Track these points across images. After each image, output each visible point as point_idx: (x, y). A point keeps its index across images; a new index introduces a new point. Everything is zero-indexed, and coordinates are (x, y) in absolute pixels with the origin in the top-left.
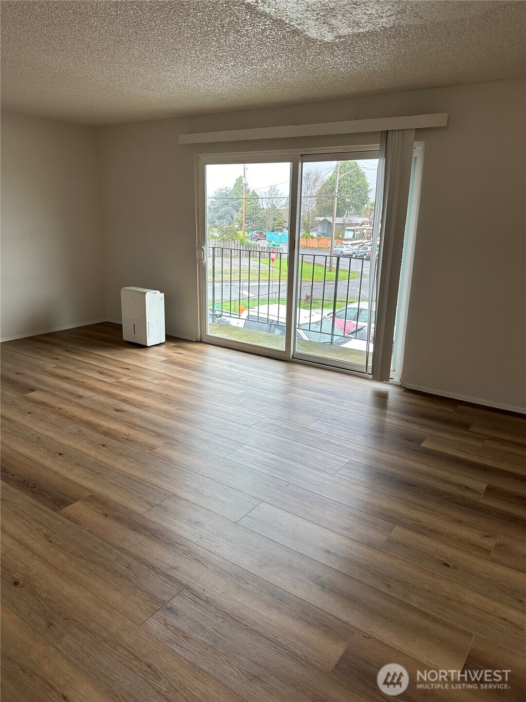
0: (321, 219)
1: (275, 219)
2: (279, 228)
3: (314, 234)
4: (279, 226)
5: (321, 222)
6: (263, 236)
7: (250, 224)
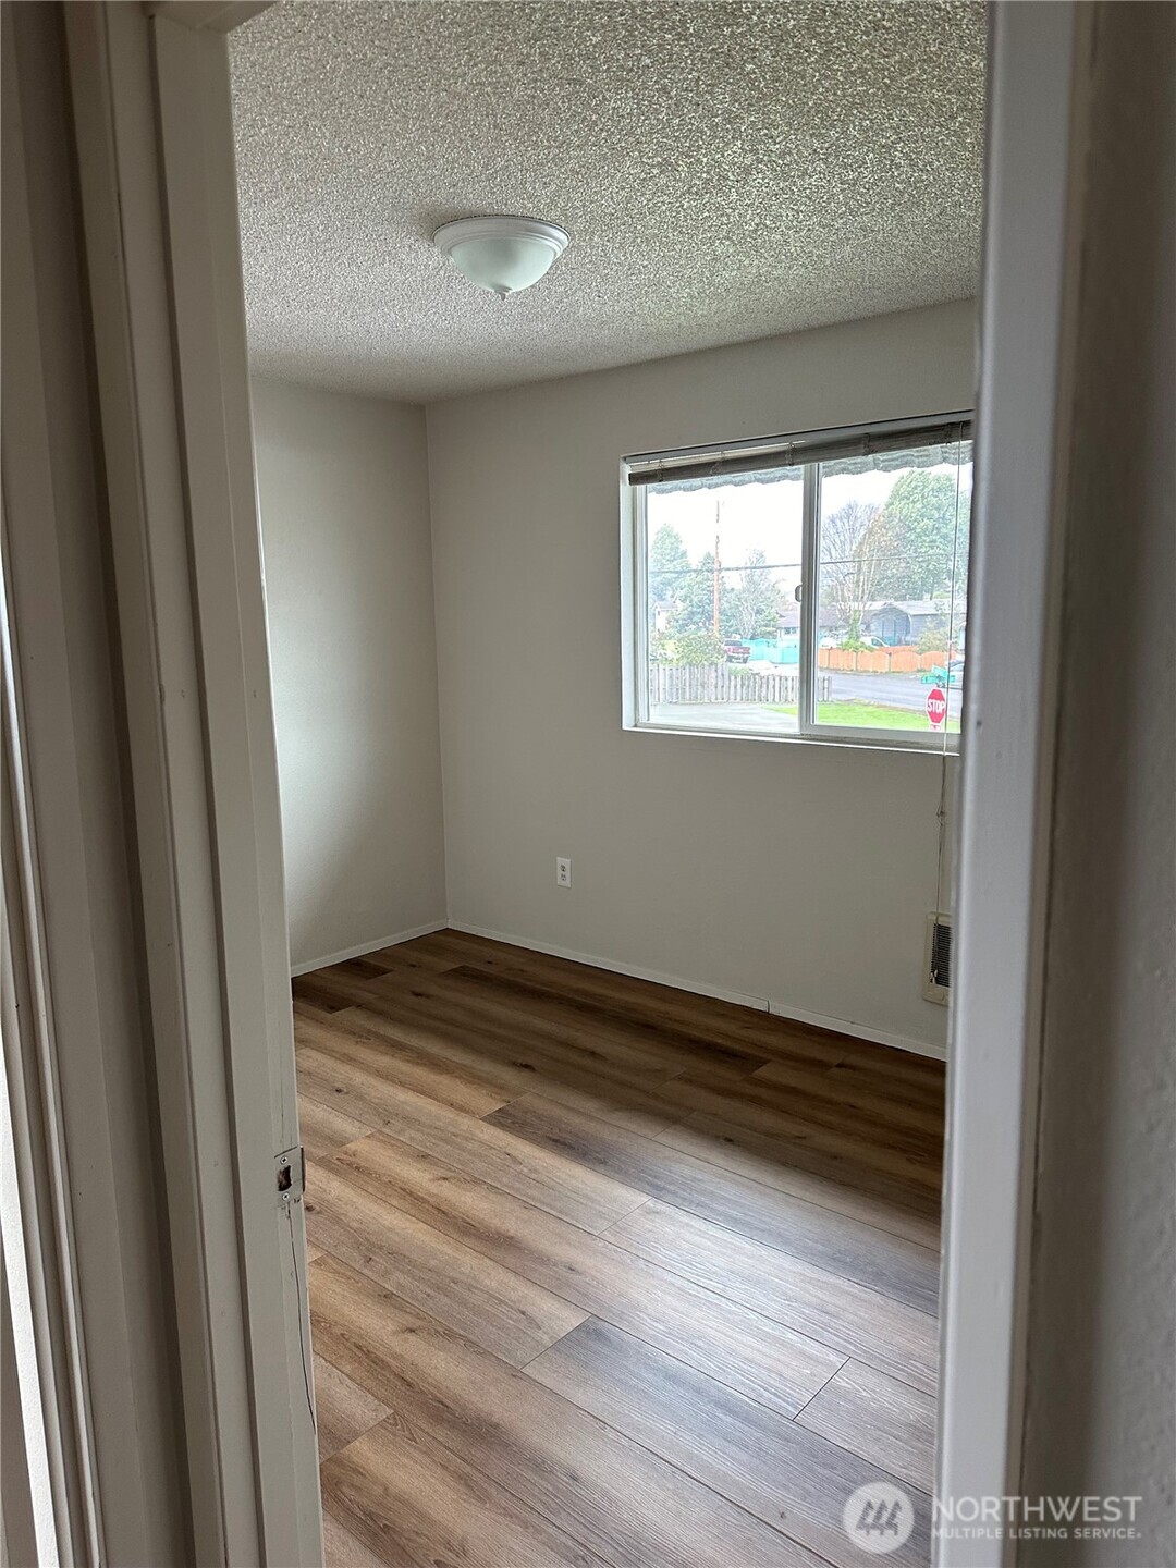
0: (878, 605)
1: (758, 612)
2: (768, 629)
3: (867, 641)
4: (766, 626)
5: (883, 611)
6: (741, 651)
7: (701, 624)
